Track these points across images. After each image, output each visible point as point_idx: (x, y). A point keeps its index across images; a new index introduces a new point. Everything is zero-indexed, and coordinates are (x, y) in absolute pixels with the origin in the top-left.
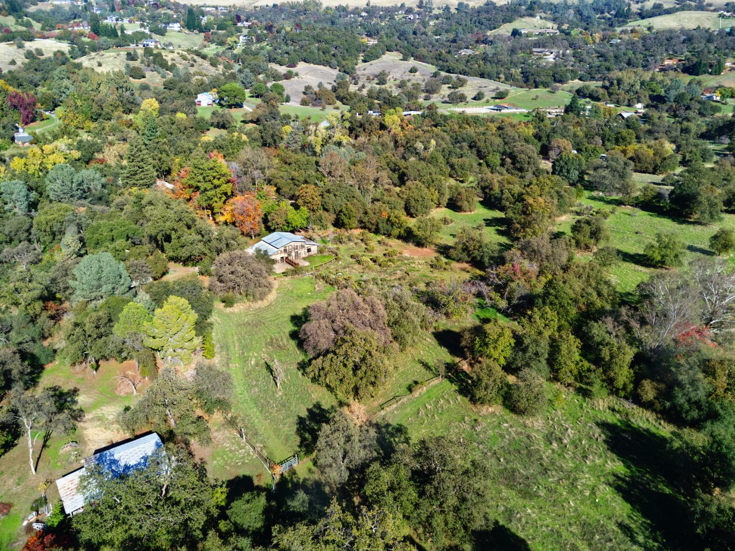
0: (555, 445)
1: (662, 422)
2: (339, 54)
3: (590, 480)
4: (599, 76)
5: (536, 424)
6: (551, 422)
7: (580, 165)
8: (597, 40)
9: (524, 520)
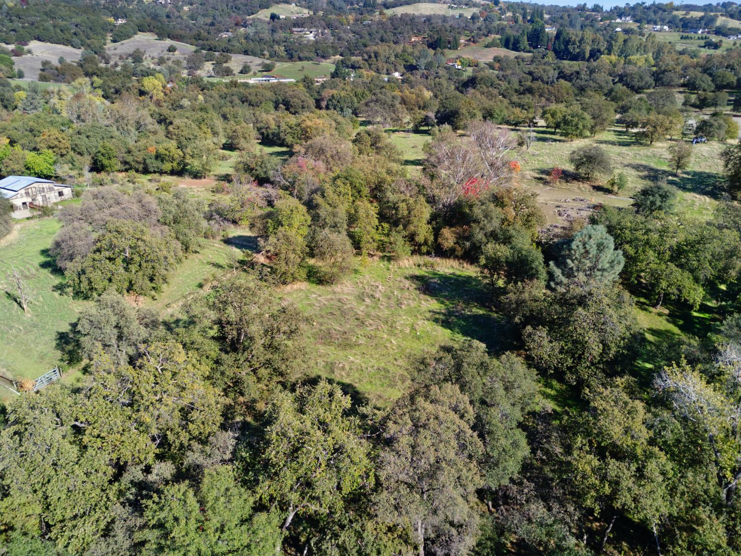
0: (368, 301)
1: (465, 265)
2: (81, 33)
3: (408, 320)
4: (358, 52)
5: (345, 288)
6: (361, 285)
7: (352, 102)
8: (351, 22)
9: (347, 367)
